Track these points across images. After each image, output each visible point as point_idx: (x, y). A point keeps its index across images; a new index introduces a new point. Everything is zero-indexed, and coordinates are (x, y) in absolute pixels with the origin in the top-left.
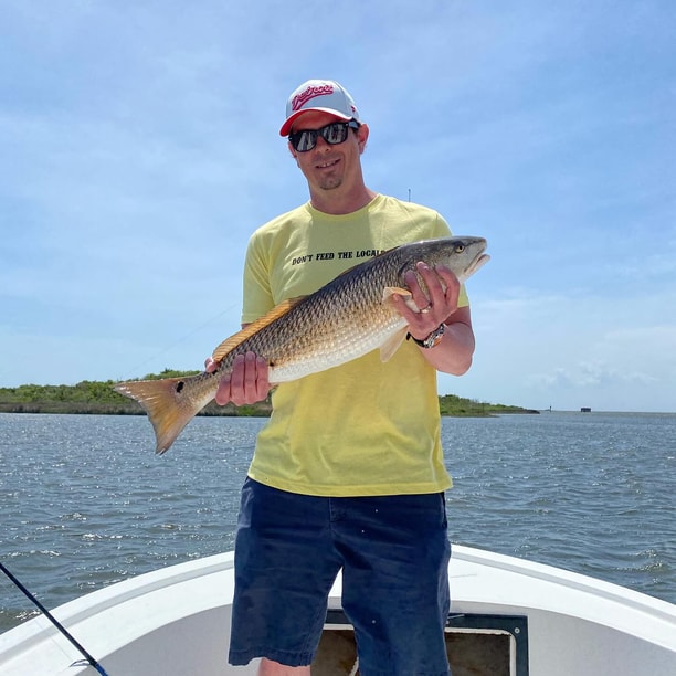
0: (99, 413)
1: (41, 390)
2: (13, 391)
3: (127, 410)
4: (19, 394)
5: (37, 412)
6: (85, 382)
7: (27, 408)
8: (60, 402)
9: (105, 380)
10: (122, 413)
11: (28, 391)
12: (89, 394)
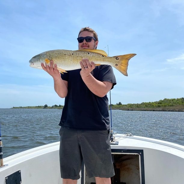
0: (148, 111)
1: (133, 105)
2: (126, 105)
3: (155, 110)
4: (127, 106)
5: (132, 110)
6: (143, 103)
7: (130, 109)
8: (137, 108)
9: (149, 102)
10: (154, 111)
11: (129, 105)
12: (144, 106)
